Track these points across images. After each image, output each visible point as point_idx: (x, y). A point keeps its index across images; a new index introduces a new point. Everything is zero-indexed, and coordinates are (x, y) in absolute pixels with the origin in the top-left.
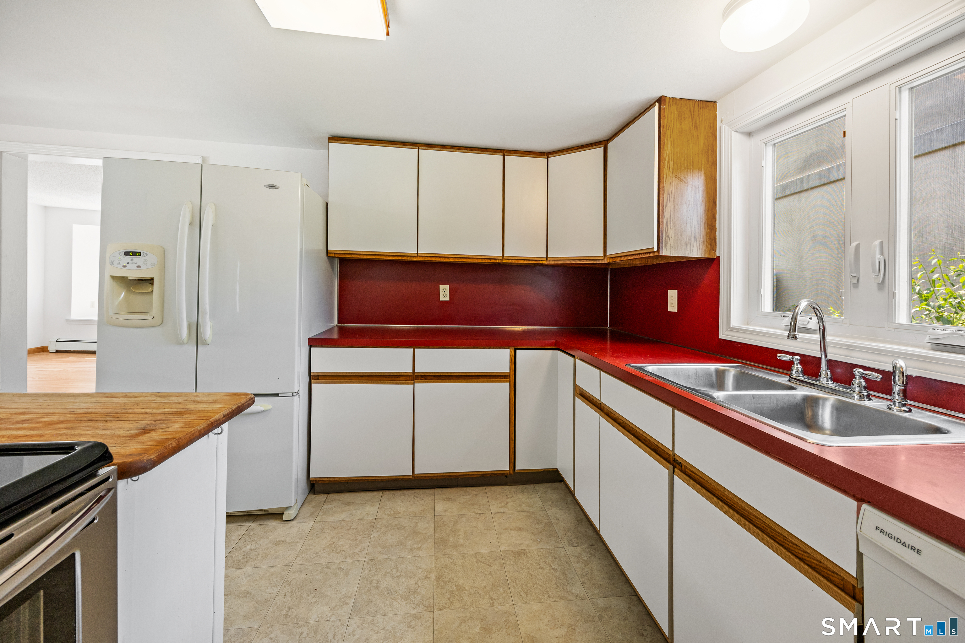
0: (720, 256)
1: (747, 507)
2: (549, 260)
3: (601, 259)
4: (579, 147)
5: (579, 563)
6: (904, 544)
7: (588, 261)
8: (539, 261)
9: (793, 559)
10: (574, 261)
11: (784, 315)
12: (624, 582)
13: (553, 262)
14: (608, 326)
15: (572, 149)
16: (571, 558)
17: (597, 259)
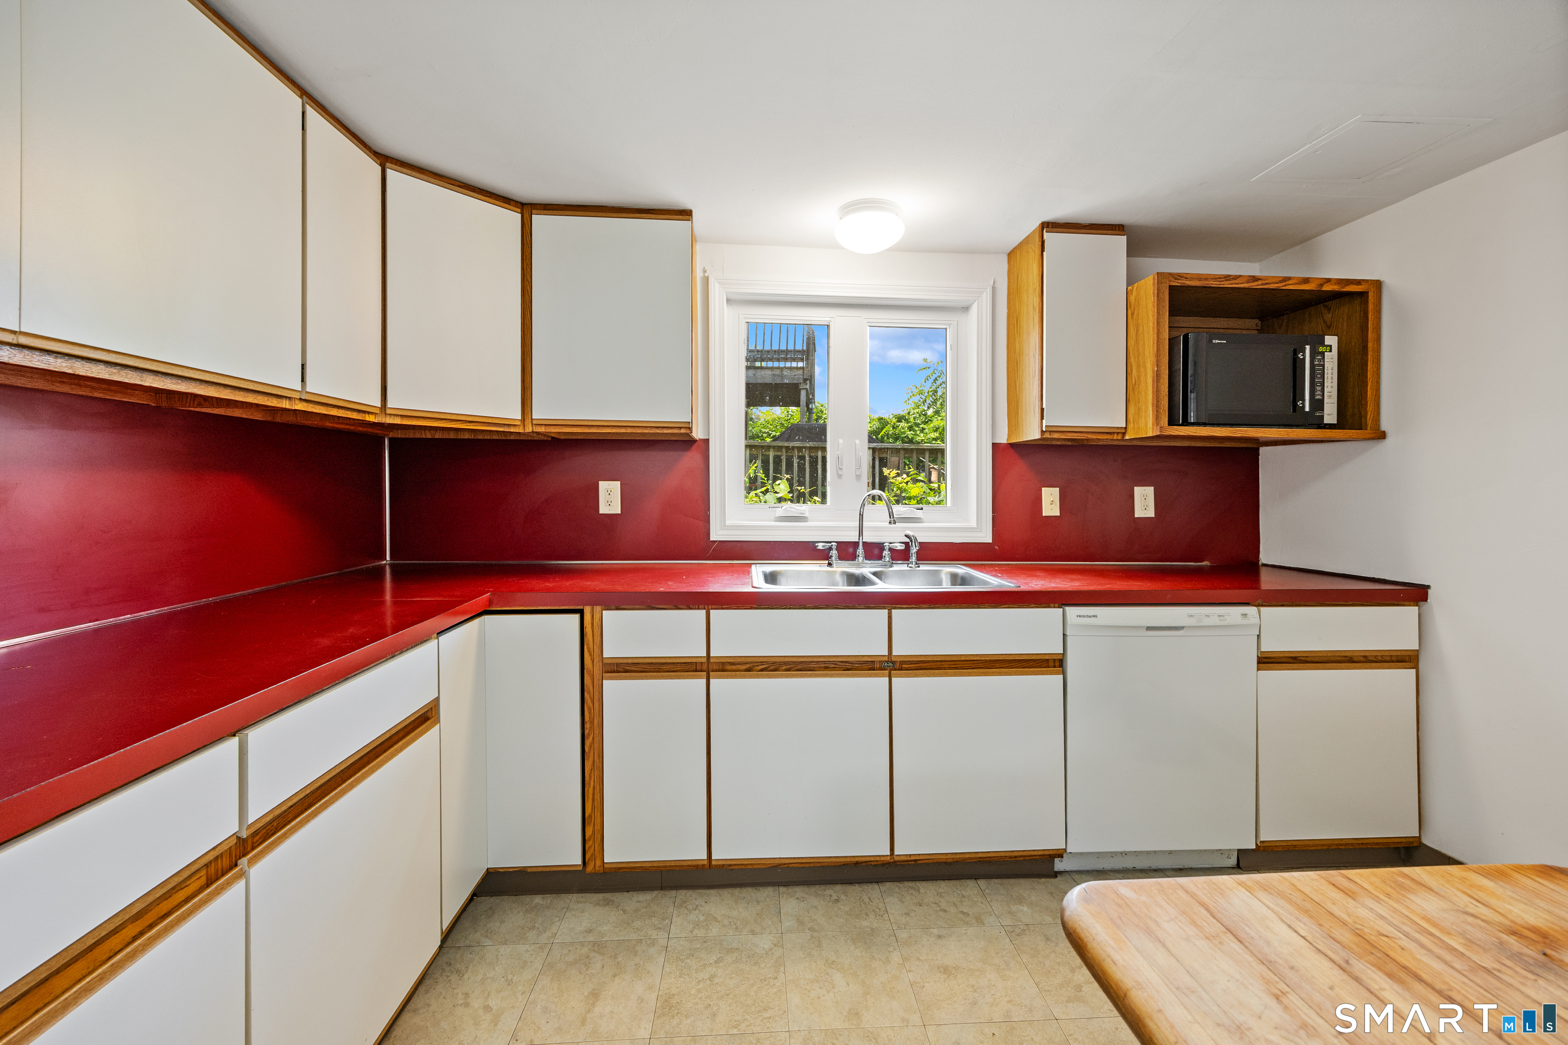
0: (708, 439)
1: (984, 657)
2: (390, 415)
3: (512, 425)
4: (463, 185)
5: (710, 927)
6: (1090, 617)
7: (486, 426)
8: (364, 415)
9: (1024, 671)
10: (454, 423)
11: (773, 506)
12: (755, 891)
13: (398, 421)
14: (388, 558)
15: (446, 180)
16: (696, 934)
17: (504, 424)
